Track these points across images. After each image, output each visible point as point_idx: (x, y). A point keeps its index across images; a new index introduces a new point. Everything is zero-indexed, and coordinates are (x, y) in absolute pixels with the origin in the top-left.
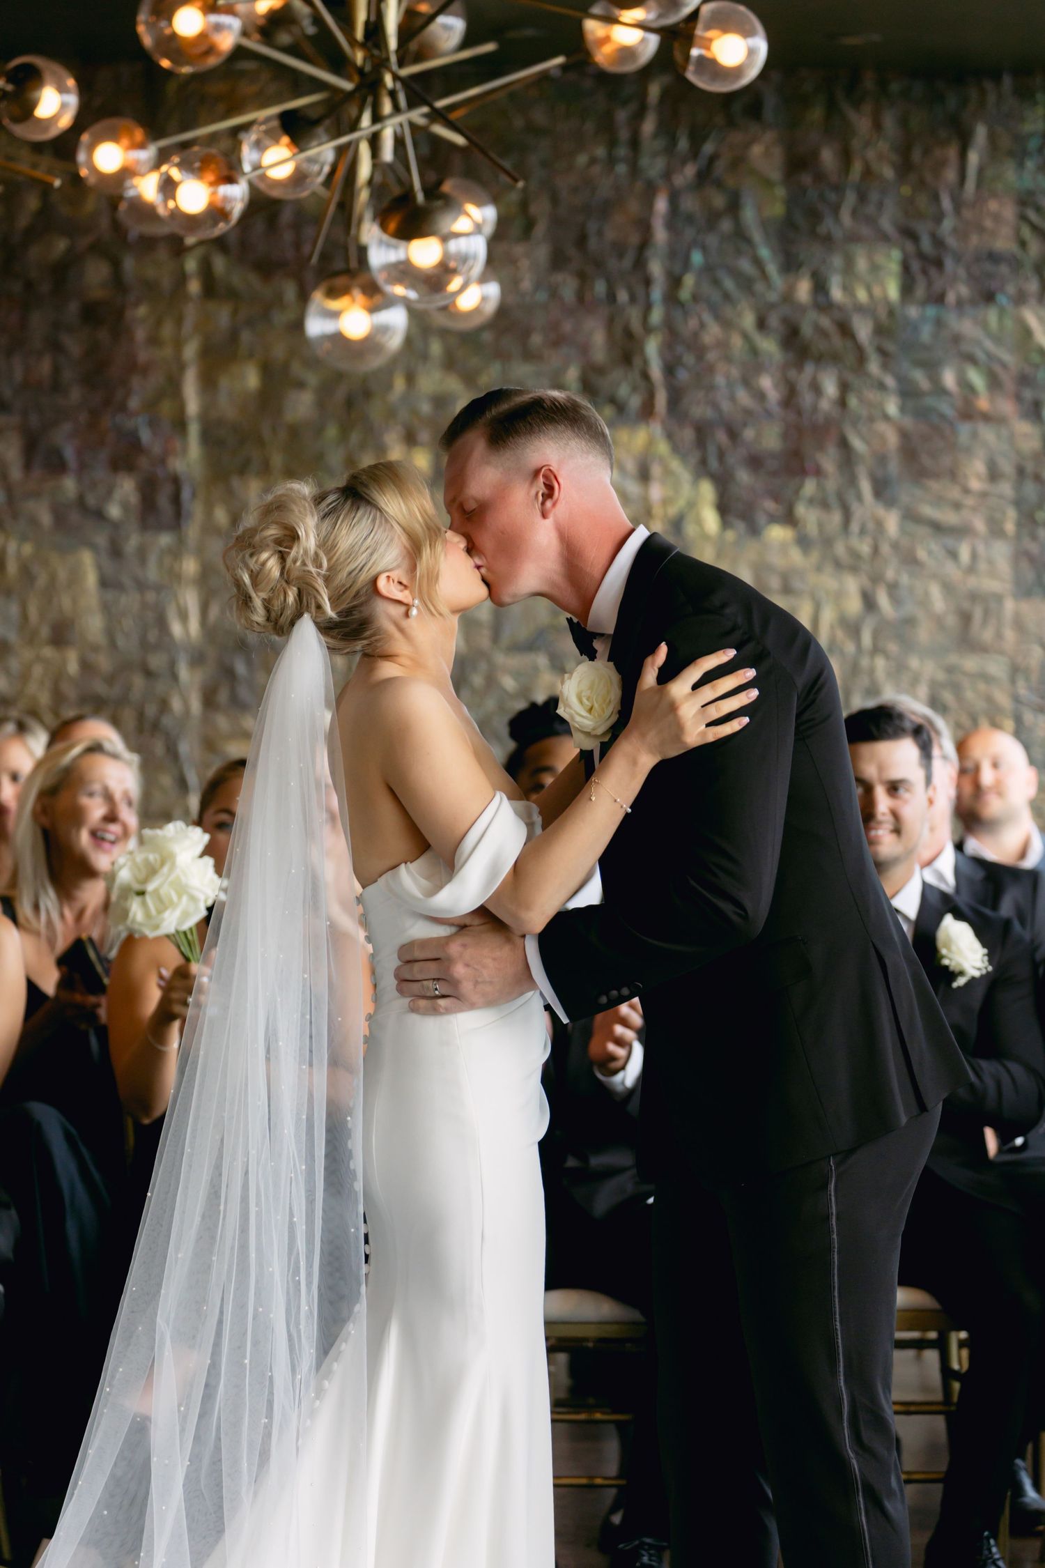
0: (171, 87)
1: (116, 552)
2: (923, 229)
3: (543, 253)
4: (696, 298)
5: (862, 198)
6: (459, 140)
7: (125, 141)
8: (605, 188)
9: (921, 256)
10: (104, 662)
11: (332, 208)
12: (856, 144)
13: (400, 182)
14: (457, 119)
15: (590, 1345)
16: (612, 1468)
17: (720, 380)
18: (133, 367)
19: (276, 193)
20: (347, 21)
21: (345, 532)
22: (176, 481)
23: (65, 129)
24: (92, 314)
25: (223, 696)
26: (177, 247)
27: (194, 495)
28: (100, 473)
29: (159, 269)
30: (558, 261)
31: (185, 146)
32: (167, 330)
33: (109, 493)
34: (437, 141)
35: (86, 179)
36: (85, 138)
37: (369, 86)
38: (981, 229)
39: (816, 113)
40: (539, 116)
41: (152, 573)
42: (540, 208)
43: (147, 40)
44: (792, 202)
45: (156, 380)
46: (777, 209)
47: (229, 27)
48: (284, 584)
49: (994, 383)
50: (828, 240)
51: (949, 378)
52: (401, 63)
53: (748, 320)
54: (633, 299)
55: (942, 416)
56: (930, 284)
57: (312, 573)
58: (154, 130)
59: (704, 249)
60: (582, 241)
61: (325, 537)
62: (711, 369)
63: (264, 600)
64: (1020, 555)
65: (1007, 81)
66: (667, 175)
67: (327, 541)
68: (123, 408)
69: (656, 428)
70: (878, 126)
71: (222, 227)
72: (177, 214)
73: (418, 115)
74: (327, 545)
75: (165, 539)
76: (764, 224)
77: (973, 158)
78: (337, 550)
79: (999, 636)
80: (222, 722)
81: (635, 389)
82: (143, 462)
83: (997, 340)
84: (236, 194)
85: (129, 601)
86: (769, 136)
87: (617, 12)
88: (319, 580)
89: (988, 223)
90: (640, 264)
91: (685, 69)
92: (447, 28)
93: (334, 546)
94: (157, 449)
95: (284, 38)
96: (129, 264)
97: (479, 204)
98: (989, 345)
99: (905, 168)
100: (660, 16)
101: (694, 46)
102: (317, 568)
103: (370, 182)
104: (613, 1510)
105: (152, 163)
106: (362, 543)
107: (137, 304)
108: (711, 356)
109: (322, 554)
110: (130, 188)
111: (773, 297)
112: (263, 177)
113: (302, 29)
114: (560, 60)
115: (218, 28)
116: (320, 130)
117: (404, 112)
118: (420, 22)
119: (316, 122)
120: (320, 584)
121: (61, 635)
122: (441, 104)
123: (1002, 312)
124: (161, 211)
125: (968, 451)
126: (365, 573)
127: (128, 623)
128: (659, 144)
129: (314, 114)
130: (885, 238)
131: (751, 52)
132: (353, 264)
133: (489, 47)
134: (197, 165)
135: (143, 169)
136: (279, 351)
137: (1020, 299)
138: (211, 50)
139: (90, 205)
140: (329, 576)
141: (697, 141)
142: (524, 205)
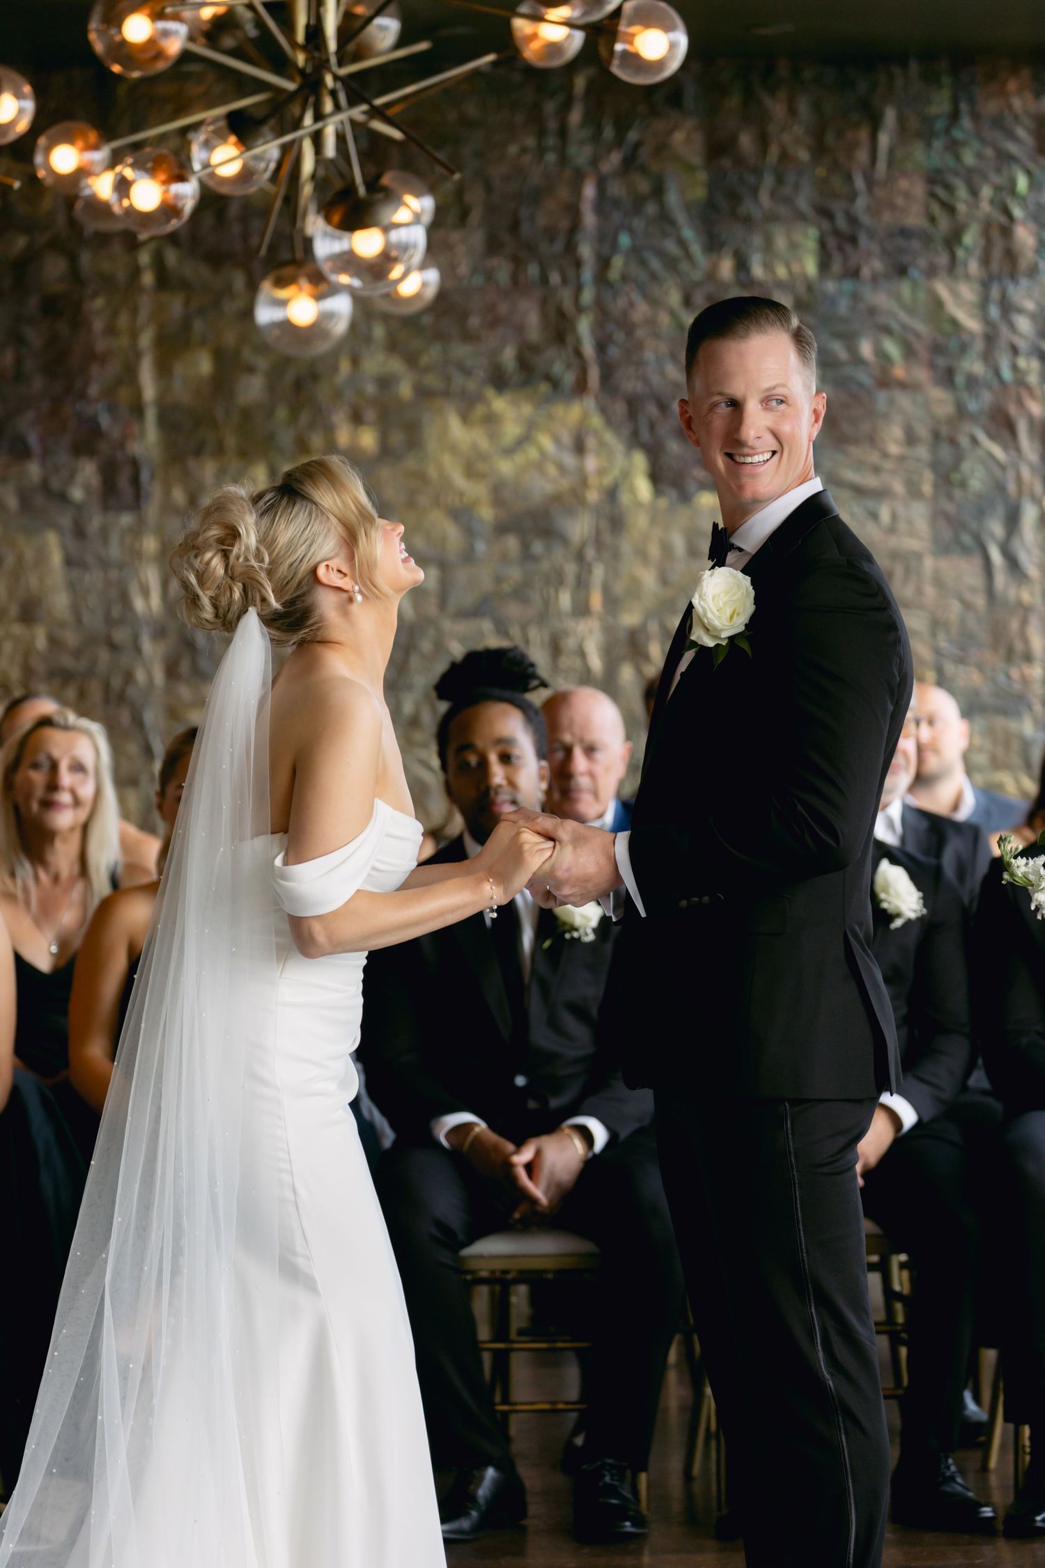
0: (122, 90)
1: (79, 532)
2: (838, 208)
3: (477, 238)
4: (625, 278)
5: (780, 180)
6: (396, 134)
7: (80, 144)
8: (535, 176)
9: (837, 233)
10: (71, 638)
11: (278, 204)
12: (772, 128)
13: (341, 175)
14: (394, 115)
15: (550, 1276)
16: (573, 1393)
17: (649, 355)
18: (92, 356)
19: (224, 190)
20: (287, 24)
21: (284, 526)
22: (135, 464)
23: (22, 133)
24: (52, 307)
25: (185, 667)
26: (131, 242)
27: (152, 476)
28: (63, 457)
29: (114, 263)
30: (493, 246)
31: (136, 147)
32: (123, 321)
33: (72, 476)
34: (376, 136)
35: (44, 179)
36: (42, 141)
37: (311, 86)
38: (892, 207)
39: (734, 101)
40: (471, 109)
41: (114, 551)
42: (475, 196)
43: (99, 47)
44: (712, 186)
45: (113, 368)
46: (699, 193)
47: (176, 33)
48: (229, 580)
49: (909, 352)
50: (748, 221)
51: (866, 349)
52: (341, 63)
53: (675, 298)
54: (565, 281)
55: (860, 385)
56: (846, 259)
57: (254, 567)
58: (107, 132)
59: (631, 231)
60: (515, 227)
61: (265, 533)
62: (640, 346)
63: (211, 598)
64: (938, 515)
65: (914, 66)
66: (594, 162)
67: (268, 536)
68: (82, 396)
69: (589, 403)
70: (792, 111)
71: (174, 224)
72: (131, 212)
73: (358, 113)
74: (267, 540)
75: (126, 519)
76: (688, 207)
77: (884, 140)
78: (277, 544)
79: (919, 591)
80: (185, 692)
81: (569, 366)
82: (103, 446)
83: (910, 311)
84: (187, 191)
85: (94, 578)
86: (690, 123)
87: (543, 10)
88: (262, 574)
89: (900, 201)
90: (570, 246)
91: (609, 62)
92: (383, 28)
93: (274, 540)
94: (116, 434)
95: (228, 42)
96: (85, 259)
97: (418, 195)
98: (903, 316)
99: (820, 150)
100: (585, 14)
101: (618, 41)
102: (259, 562)
103: (313, 177)
104: (575, 1433)
105: (106, 163)
106: (300, 537)
107: (94, 295)
108: (640, 333)
109: (263, 549)
110: (85, 188)
111: (697, 275)
112: (213, 175)
113: (245, 32)
114: (491, 58)
115: (166, 34)
116: (266, 130)
117: (345, 110)
118: (358, 23)
119: (261, 122)
120: (263, 578)
121: (29, 612)
122: (379, 102)
123: (915, 284)
124: (116, 209)
125: (886, 416)
126: (305, 564)
127: (93, 600)
128: (586, 133)
129: (259, 114)
130: (801, 217)
131: (673, 46)
132: (299, 254)
133: (423, 46)
134: (150, 165)
135: (97, 169)
136: (230, 338)
137: (932, 272)
138: (160, 55)
139: (47, 203)
140: (271, 569)
141: (622, 129)
142: (460, 192)
